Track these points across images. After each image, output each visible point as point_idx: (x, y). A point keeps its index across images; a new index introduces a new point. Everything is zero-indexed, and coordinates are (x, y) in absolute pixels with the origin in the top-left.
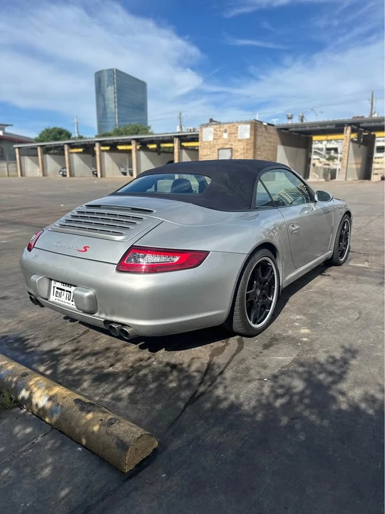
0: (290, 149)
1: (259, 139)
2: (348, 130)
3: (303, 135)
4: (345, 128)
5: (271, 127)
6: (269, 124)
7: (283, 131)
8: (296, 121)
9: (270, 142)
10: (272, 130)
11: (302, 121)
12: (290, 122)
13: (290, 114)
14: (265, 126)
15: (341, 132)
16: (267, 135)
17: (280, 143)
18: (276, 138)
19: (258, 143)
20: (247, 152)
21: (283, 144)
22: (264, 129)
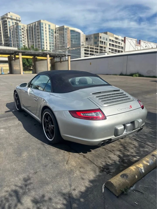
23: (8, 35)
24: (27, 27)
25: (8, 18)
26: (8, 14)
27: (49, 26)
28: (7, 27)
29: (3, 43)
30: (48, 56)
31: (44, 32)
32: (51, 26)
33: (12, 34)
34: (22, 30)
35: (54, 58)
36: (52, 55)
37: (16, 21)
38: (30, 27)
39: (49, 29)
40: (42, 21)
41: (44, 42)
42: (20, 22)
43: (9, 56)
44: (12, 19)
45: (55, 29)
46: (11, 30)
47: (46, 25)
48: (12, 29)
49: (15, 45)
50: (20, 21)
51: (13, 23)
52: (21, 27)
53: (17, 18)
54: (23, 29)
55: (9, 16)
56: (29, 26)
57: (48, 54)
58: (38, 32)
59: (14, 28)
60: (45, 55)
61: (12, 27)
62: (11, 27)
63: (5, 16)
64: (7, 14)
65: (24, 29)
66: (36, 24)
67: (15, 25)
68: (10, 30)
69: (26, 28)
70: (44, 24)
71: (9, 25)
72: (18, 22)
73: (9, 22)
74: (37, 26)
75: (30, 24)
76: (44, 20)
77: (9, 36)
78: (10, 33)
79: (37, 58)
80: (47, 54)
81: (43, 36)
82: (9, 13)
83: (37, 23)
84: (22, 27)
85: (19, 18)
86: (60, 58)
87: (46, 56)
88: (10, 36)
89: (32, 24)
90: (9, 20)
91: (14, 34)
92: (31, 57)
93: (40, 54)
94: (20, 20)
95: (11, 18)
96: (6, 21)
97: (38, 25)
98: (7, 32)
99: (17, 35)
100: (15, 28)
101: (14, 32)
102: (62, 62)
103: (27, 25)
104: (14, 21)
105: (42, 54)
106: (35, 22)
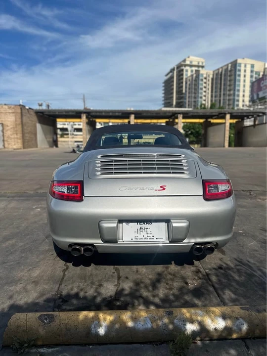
0: (45, 126)
1: (24, 118)
2: (84, 117)
3: (51, 118)
4: (82, 115)
5: (31, 110)
6: (30, 108)
7: (39, 114)
8: (44, 107)
9: (32, 121)
10: (32, 113)
11: (48, 108)
12: (41, 108)
13: (40, 103)
14: (27, 109)
15: (80, 117)
16: (29, 115)
17: (37, 121)
18: (35, 118)
19: (24, 121)
20: (16, 127)
21: (40, 122)
22: (26, 111)
23: (182, 90)
24: (213, 75)
25: (185, 66)
26: (187, 59)
27: (253, 66)
28: (182, 79)
29: (174, 103)
30: (228, 116)
31: (242, 78)
32: (255, 66)
33: (189, 89)
34: (205, 80)
35: (243, 119)
36: (235, 114)
37: (196, 68)
38: (217, 74)
39: (252, 72)
40: (239, 61)
41: (238, 96)
42: (204, 69)
43: (167, 120)
44: (191, 66)
45: (263, 70)
46: (188, 83)
47: (245, 66)
48: (189, 81)
49: (191, 105)
50: (203, 67)
51: (192, 71)
52: (202, 76)
53: (199, 63)
54: (206, 78)
55: (188, 62)
56: (217, 72)
57: (229, 113)
58: (230, 81)
59: (192, 78)
60: (223, 115)
61: (190, 78)
62: (188, 78)
63: (183, 63)
64: (185, 61)
65: (208, 78)
66: (228, 68)
67: (195, 73)
68: (186, 83)
69: (211, 76)
70: (243, 66)
71: (187, 75)
72: (200, 69)
73: (187, 71)
74: (230, 71)
75: (218, 69)
76: (244, 59)
77: (184, 91)
78: (186, 87)
79: (210, 121)
80: (227, 112)
81: (239, 85)
82: (189, 57)
83: (230, 65)
84: (205, 76)
85: (202, 63)
86: (253, 119)
87: (224, 117)
88: (186, 91)
89: (222, 68)
90: (188, 68)
91: (192, 89)
92: (202, 121)
93: (214, 114)
94: (204, 65)
95: (191, 64)
96: (182, 70)
97: (231, 68)
98: (182, 87)
99: (195, 89)
100: (194, 79)
101: (192, 84)
102: (257, 127)
103: (214, 72)
104: (194, 69)
105: (217, 114)
106: (228, 65)
